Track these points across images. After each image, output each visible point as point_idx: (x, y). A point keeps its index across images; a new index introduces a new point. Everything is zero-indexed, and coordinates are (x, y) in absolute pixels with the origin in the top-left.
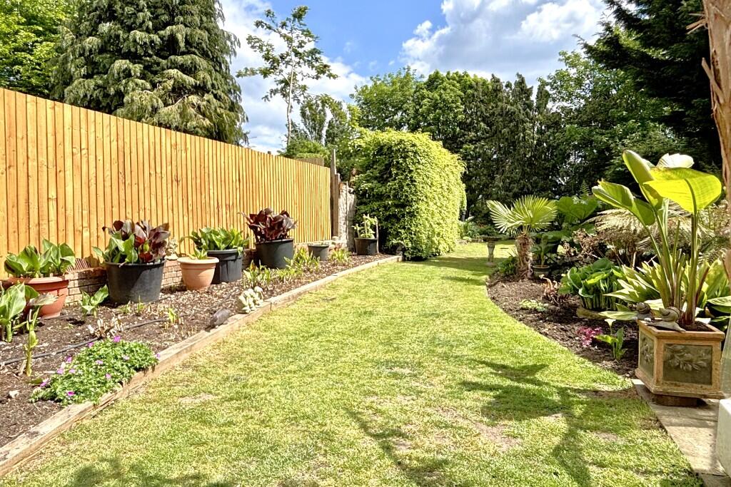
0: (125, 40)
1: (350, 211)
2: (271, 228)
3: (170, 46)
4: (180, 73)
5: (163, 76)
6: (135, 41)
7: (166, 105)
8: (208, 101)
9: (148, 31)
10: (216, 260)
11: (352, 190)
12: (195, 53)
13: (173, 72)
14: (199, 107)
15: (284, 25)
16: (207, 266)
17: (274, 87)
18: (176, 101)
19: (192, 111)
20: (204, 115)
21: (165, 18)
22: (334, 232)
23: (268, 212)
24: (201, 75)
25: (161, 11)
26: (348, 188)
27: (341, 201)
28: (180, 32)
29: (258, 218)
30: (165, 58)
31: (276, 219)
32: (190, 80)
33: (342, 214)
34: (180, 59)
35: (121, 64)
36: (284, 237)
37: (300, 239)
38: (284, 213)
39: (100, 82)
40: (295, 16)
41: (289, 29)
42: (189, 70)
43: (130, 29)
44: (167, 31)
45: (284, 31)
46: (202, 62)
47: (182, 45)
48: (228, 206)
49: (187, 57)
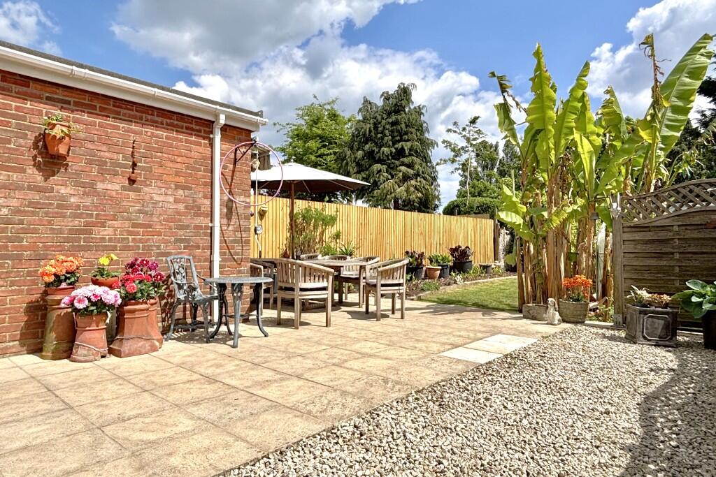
0: (377, 153)
1: (507, 245)
2: (461, 255)
3: (400, 153)
4: (406, 168)
5: (397, 170)
6: (383, 152)
7: (399, 187)
8: (420, 182)
9: (389, 146)
10: (440, 268)
11: (508, 232)
12: (413, 156)
13: (403, 168)
14: (416, 187)
15: (464, 129)
16: (437, 270)
17: (458, 167)
18: (404, 184)
19: (412, 189)
20: (417, 190)
21: (398, 138)
22: (496, 258)
23: (460, 247)
24: (417, 167)
25: (396, 134)
26: (506, 231)
27: (501, 239)
28: (407, 145)
29: (453, 251)
30: (398, 160)
31: (464, 250)
32: (411, 171)
33: (501, 247)
34: (405, 160)
35: (376, 167)
36: (466, 259)
37: (476, 261)
38: (467, 247)
39: (365, 176)
40: (471, 122)
41: (467, 132)
42: (410, 166)
43: (380, 147)
44: (399, 146)
45: (464, 133)
46: (417, 160)
47: (407, 152)
48: (440, 244)
49: (410, 158)
